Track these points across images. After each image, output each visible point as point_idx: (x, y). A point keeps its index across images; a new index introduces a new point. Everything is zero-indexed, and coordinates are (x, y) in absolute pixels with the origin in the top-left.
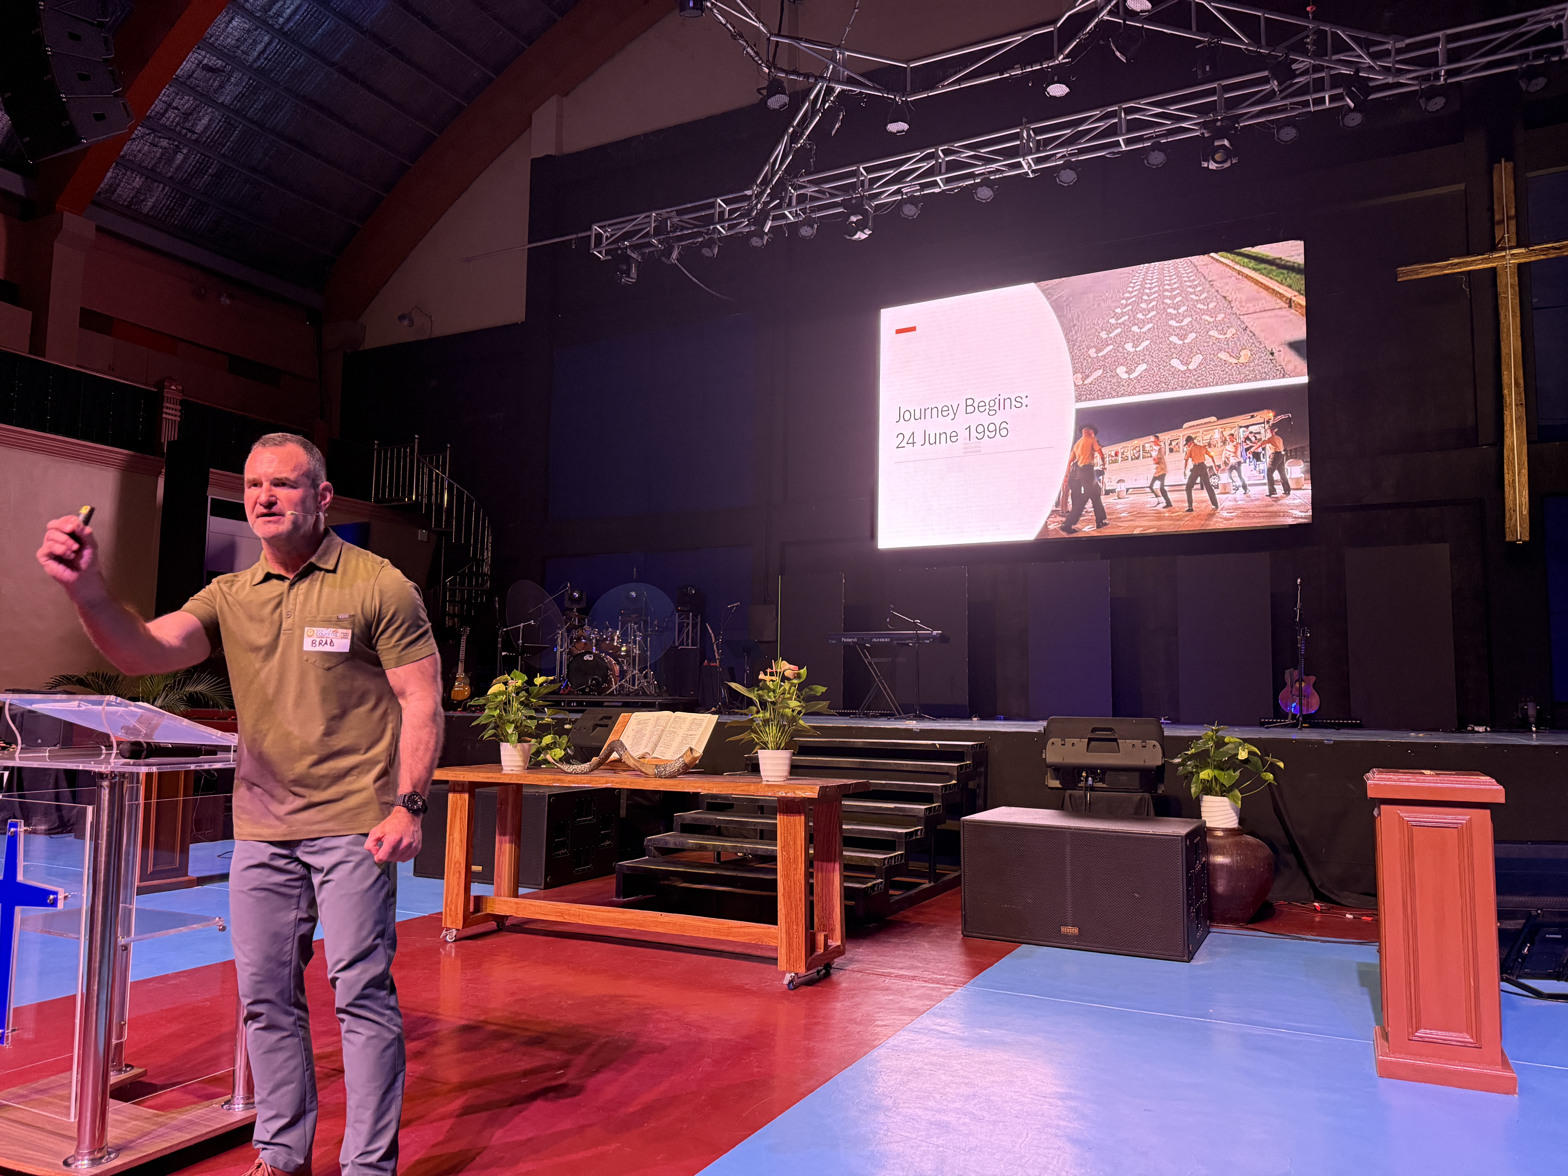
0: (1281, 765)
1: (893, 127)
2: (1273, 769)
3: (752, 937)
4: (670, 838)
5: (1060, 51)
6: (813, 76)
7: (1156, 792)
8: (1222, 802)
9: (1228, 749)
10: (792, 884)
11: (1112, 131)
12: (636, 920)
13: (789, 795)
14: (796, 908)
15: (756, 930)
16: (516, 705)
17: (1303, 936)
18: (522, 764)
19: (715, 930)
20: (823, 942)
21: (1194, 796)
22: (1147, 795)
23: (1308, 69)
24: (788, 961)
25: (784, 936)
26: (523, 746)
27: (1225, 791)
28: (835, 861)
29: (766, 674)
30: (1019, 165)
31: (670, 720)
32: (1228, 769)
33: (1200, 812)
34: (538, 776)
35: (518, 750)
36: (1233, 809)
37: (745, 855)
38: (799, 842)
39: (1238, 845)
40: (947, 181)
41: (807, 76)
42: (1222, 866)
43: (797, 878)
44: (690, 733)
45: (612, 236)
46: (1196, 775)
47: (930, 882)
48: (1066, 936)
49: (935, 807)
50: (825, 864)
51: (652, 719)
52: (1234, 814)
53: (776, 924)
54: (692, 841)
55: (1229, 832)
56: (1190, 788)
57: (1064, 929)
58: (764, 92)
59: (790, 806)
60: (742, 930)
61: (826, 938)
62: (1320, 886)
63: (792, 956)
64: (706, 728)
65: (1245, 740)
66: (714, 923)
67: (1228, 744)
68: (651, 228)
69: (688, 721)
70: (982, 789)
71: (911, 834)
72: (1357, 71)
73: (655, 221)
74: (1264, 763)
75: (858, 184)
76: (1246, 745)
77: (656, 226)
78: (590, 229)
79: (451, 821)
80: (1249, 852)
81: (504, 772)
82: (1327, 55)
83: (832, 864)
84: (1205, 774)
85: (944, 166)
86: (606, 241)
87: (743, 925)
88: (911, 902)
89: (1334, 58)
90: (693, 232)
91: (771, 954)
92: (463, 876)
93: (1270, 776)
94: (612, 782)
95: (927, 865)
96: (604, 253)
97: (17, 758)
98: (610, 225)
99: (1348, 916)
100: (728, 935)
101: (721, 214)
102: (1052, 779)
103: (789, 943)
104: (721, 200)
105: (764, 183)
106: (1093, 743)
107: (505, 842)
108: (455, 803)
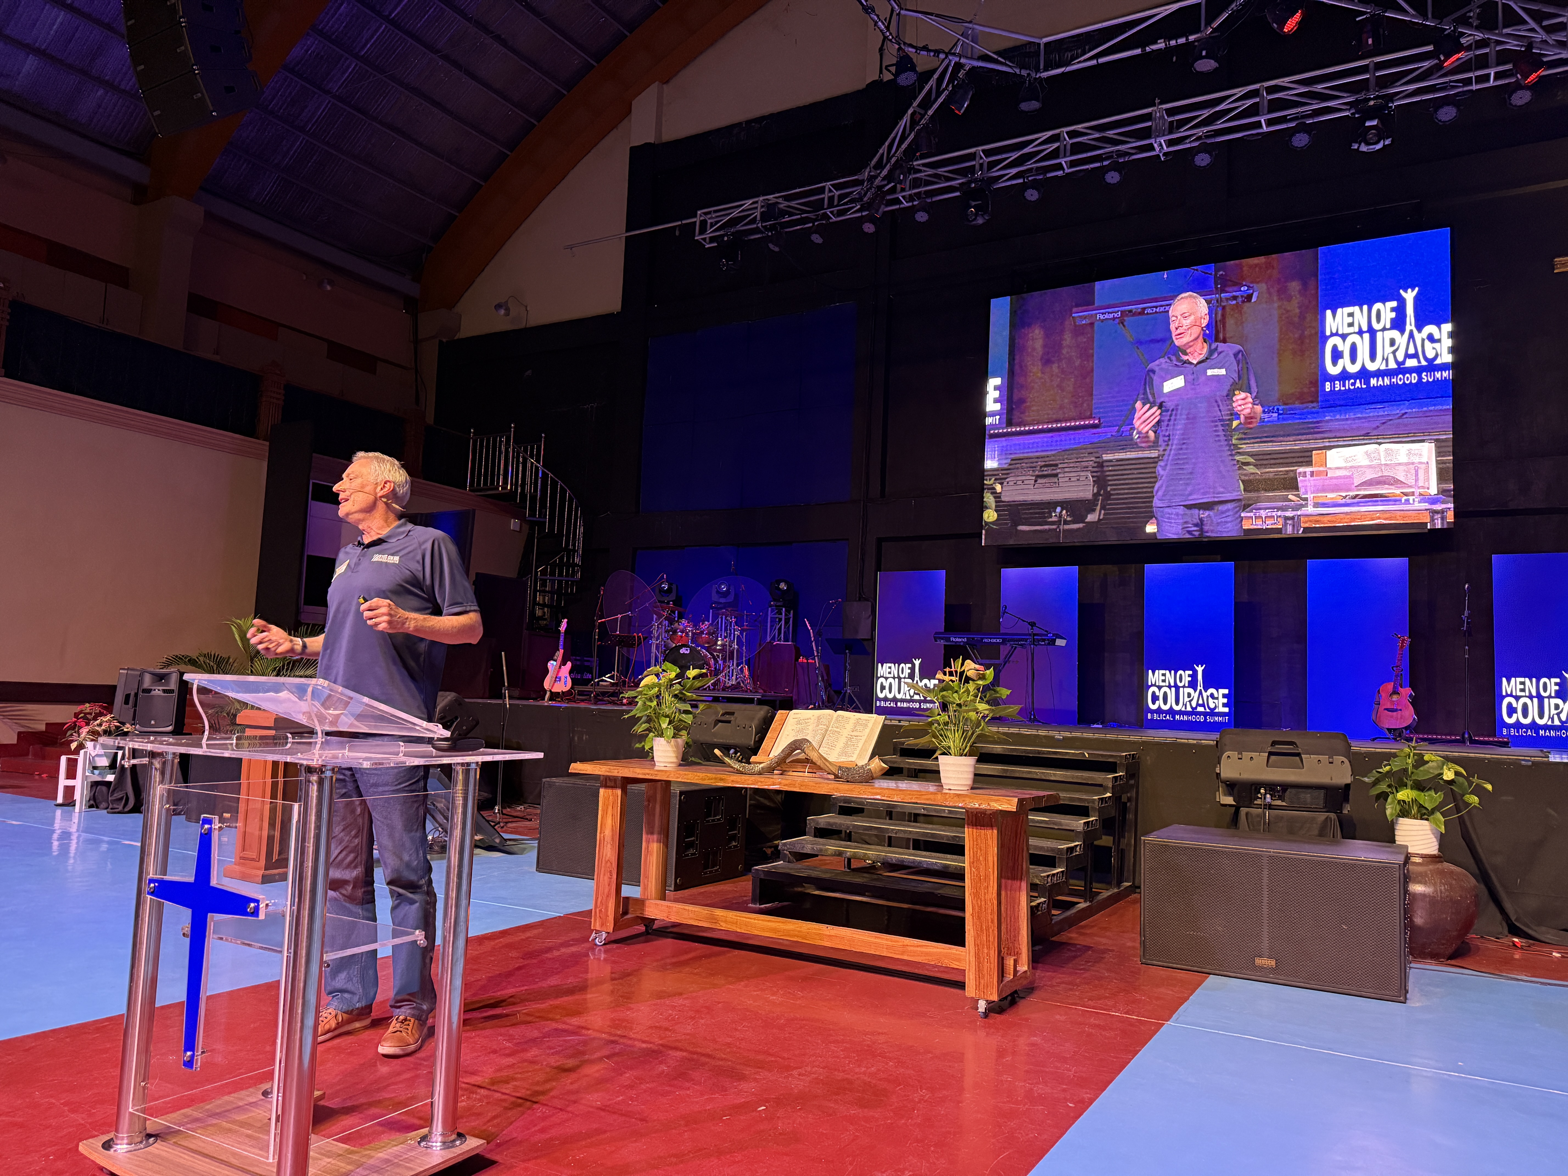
0: (1489, 787)
1: (1025, 106)
2: (1479, 791)
3: (930, 958)
4: (806, 843)
5: (1208, 23)
6: (944, 52)
7: (1341, 812)
8: (1422, 825)
9: (1430, 768)
10: (983, 903)
11: (1254, 110)
12: (799, 931)
13: (983, 806)
14: (987, 929)
15: (935, 950)
16: (667, 698)
18: (675, 760)
19: (888, 948)
20: (1012, 967)
21: (1390, 819)
22: (1333, 816)
23: (1471, 44)
24: (978, 987)
25: (973, 959)
26: (677, 742)
27: (1425, 814)
28: (1021, 879)
29: (945, 674)
30: (1151, 148)
31: (832, 719)
32: (1430, 789)
33: (1394, 835)
34: (698, 774)
35: (672, 746)
36: (1433, 834)
37: (874, 863)
38: (990, 859)
39: (1442, 873)
40: (1072, 164)
41: (937, 52)
42: (1424, 896)
43: (988, 897)
44: (855, 733)
45: (716, 224)
46: (1391, 796)
47: (1085, 901)
48: (1261, 968)
49: (1093, 821)
50: (1010, 881)
51: (812, 718)
52: (1435, 840)
53: (964, 946)
55: (1430, 859)
56: (1385, 809)
57: (1258, 961)
58: (893, 69)
59: (979, 819)
60: (919, 949)
61: (1016, 961)
62: (1516, 920)
63: (982, 981)
64: (872, 730)
65: (1448, 759)
66: (887, 940)
67: (1427, 762)
68: (758, 214)
69: (852, 721)
70: (1134, 803)
71: (1071, 849)
72: (1530, 46)
73: (762, 207)
74: (1470, 784)
75: (977, 167)
76: (1450, 765)
77: (763, 211)
78: (695, 216)
79: (602, 818)
80: (1454, 882)
81: (656, 768)
82: (1497, 28)
83: (1018, 882)
84: (1404, 794)
85: (1068, 147)
86: (711, 228)
87: (924, 944)
88: (1070, 923)
89: (1505, 31)
90: (802, 218)
91: (958, 978)
92: (615, 876)
93: (1474, 800)
94: (780, 784)
95: (1083, 883)
96: (708, 240)
97: (204, 746)
98: (715, 211)
99: (1554, 954)
100: (903, 953)
101: (831, 199)
102: (1225, 795)
103: (979, 968)
104: (831, 185)
105: (880, 166)
106: (1273, 758)
107: (653, 841)
108: (607, 799)
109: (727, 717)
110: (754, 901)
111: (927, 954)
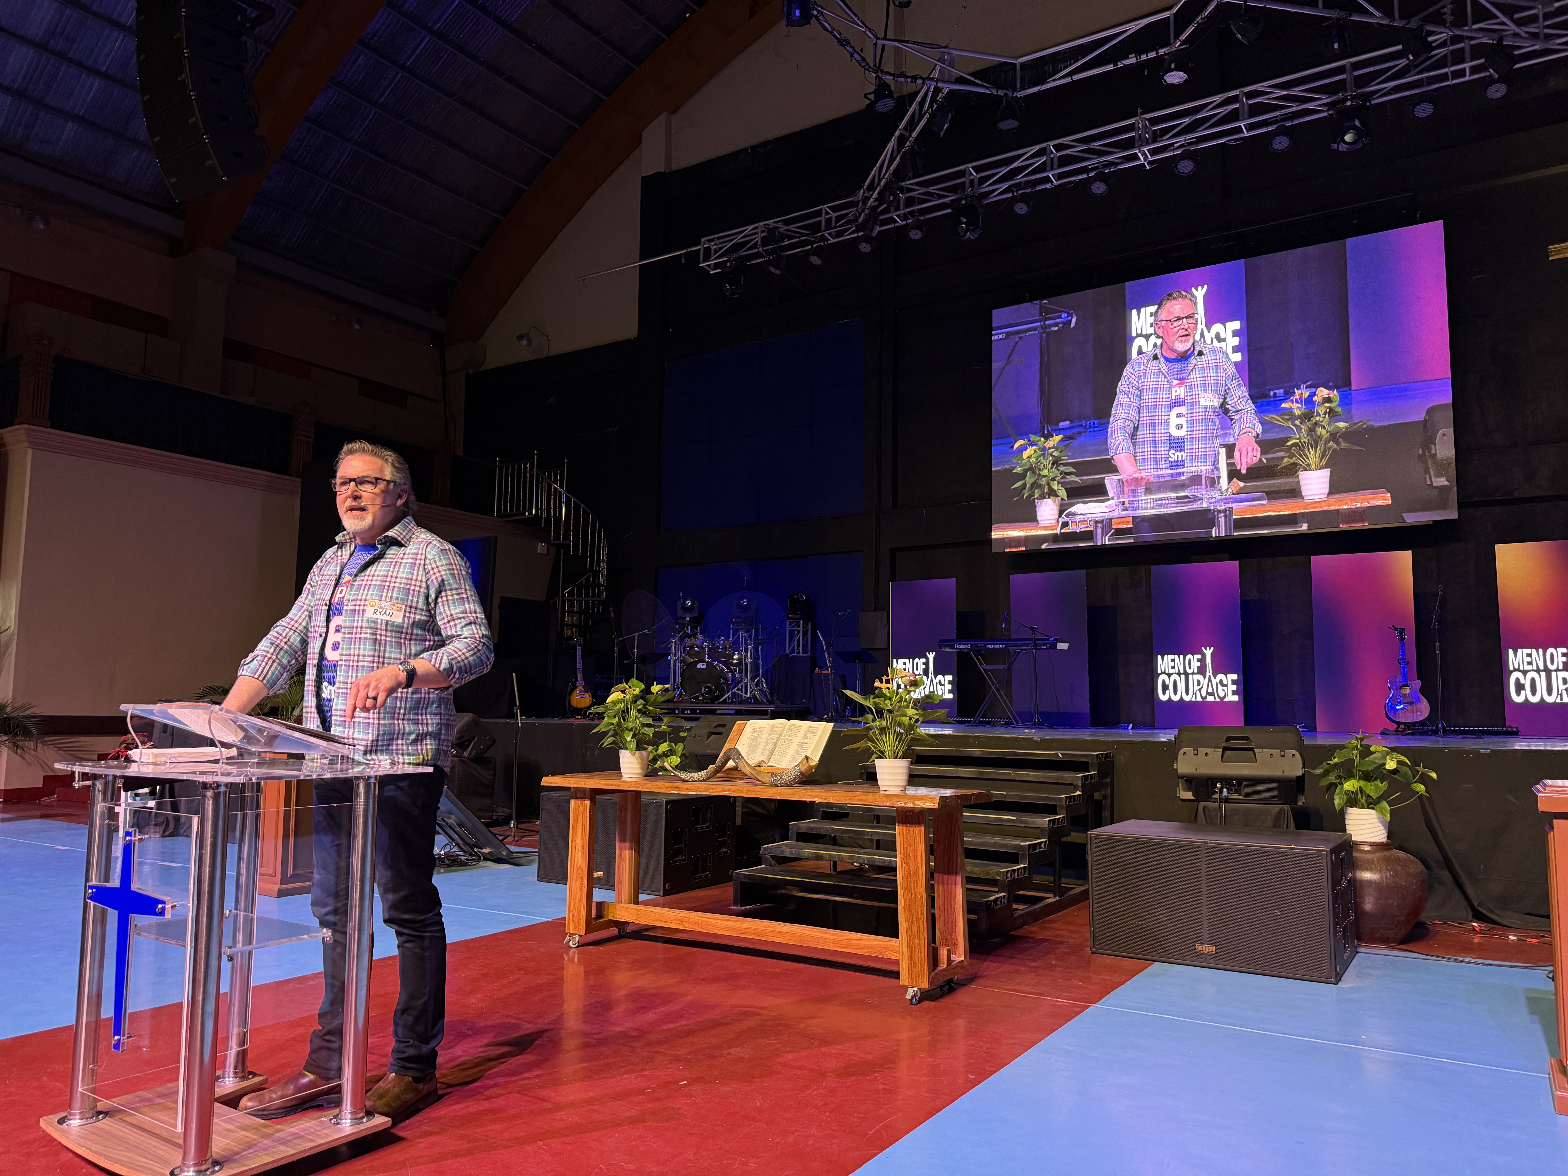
0: (1434, 775)
1: (1003, 126)
2: (1424, 780)
3: (872, 950)
4: (787, 847)
5: (1177, 37)
6: (921, 78)
7: (1296, 804)
8: (1369, 814)
9: (1376, 758)
10: (913, 896)
11: (1233, 116)
12: (755, 929)
13: (908, 805)
14: (918, 921)
15: (876, 943)
16: (634, 713)
17: (1462, 959)
18: (640, 771)
19: (835, 941)
20: (946, 957)
21: (1338, 808)
22: (1286, 807)
23: (1446, 41)
24: (910, 975)
25: (905, 949)
26: (641, 753)
27: (1371, 803)
28: (956, 874)
29: (882, 682)
30: (1135, 157)
31: (785, 727)
32: (1375, 779)
33: (1345, 825)
34: (657, 783)
35: (637, 758)
36: (1381, 822)
37: (861, 865)
38: (919, 854)
39: (1387, 860)
40: (1060, 176)
41: (914, 78)
42: (1370, 882)
43: (918, 890)
44: (805, 741)
45: (721, 249)
46: (1339, 786)
47: (1055, 896)
48: (1201, 955)
49: (1059, 818)
50: (946, 876)
51: (767, 726)
52: (1382, 828)
53: (897, 937)
54: (808, 850)
55: (1378, 846)
56: (1333, 799)
57: (1199, 948)
58: (872, 97)
59: (910, 817)
60: (862, 942)
61: (949, 952)
62: (1480, 905)
63: (914, 970)
64: (821, 736)
65: (1393, 750)
66: (833, 935)
67: (1374, 753)
68: (758, 240)
69: (803, 729)
70: (1109, 801)
71: (1034, 846)
72: (1501, 39)
73: (763, 232)
74: (1415, 773)
75: (967, 184)
76: (1395, 755)
77: (764, 236)
78: (699, 244)
79: (573, 826)
80: (1399, 868)
81: (623, 779)
82: (1466, 25)
83: (954, 877)
84: (1350, 785)
85: (1056, 160)
86: (715, 254)
87: (863, 937)
88: (1035, 917)
89: (1474, 27)
90: (801, 241)
91: (893, 968)
92: (585, 882)
93: (1421, 788)
94: (729, 790)
96: (712, 266)
98: (719, 238)
99: (1510, 937)
100: (848, 946)
101: (829, 221)
102: (1185, 790)
103: (911, 956)
104: (828, 207)
105: (871, 188)
106: (1228, 753)
107: (626, 849)
108: (577, 809)
109: (720, 729)
110: (735, 904)
111: (870, 947)
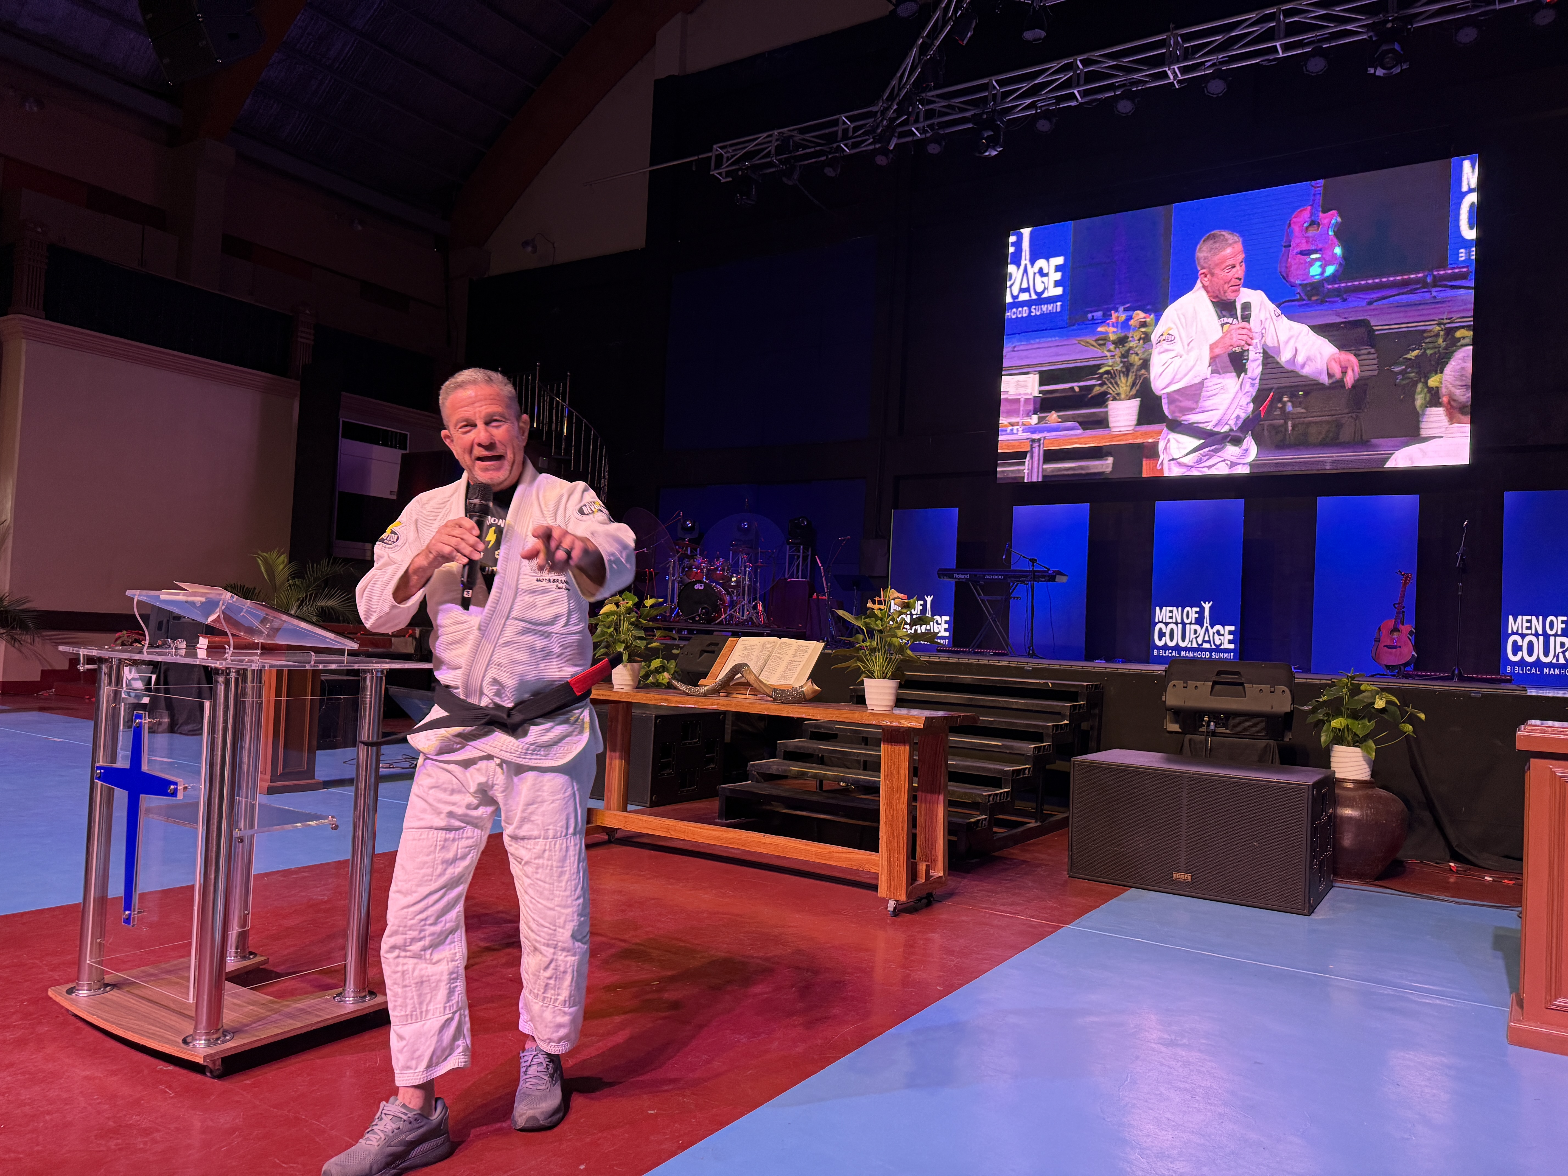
0: (1422, 716)
1: (1028, 35)
2: (1412, 720)
4: (774, 764)
7: (1283, 740)
8: (1354, 752)
9: (1365, 697)
10: (895, 812)
11: (1269, 35)
12: (739, 840)
13: (894, 725)
14: (898, 837)
15: (857, 857)
16: (626, 625)
17: (1436, 897)
18: (632, 683)
19: (816, 854)
20: (924, 872)
21: (1323, 745)
22: (1272, 742)
24: (888, 888)
25: (885, 863)
26: (633, 666)
27: (1357, 742)
28: (939, 793)
29: (874, 603)
30: (1164, 75)
31: (776, 646)
32: (1363, 718)
33: (1330, 762)
34: (649, 695)
35: (628, 670)
36: (1365, 760)
37: (848, 785)
38: (902, 772)
39: (1369, 797)
40: (1084, 94)
42: (1350, 818)
43: (900, 806)
44: (795, 659)
45: (733, 156)
46: (1327, 724)
47: (1036, 822)
48: (1178, 882)
49: (1045, 746)
50: (929, 795)
52: (1366, 766)
53: (878, 852)
54: (795, 768)
55: (1359, 783)
56: (1320, 736)
57: (1176, 875)
58: (895, 1)
59: (895, 736)
60: (843, 856)
61: (928, 867)
62: (1457, 846)
63: (892, 883)
64: (811, 655)
65: (1383, 690)
66: (815, 847)
67: (1364, 692)
68: (772, 149)
69: (794, 648)
70: (1096, 731)
71: (1018, 772)
73: (777, 140)
74: (1403, 713)
75: (990, 98)
76: (1385, 694)
77: (778, 145)
78: (711, 150)
80: (1381, 807)
81: (614, 690)
83: (937, 796)
84: (1337, 723)
85: (1082, 77)
86: (727, 162)
87: (844, 850)
88: (1016, 840)
90: (816, 151)
91: (872, 881)
93: (1409, 728)
95: (1034, 805)
96: (724, 174)
97: (145, 653)
98: (731, 145)
99: (1486, 878)
100: (830, 859)
101: (845, 131)
102: (1172, 722)
103: (890, 871)
104: (845, 117)
105: (891, 98)
106: (1217, 687)
107: (616, 758)
109: (714, 644)
110: (720, 817)
111: (850, 860)
